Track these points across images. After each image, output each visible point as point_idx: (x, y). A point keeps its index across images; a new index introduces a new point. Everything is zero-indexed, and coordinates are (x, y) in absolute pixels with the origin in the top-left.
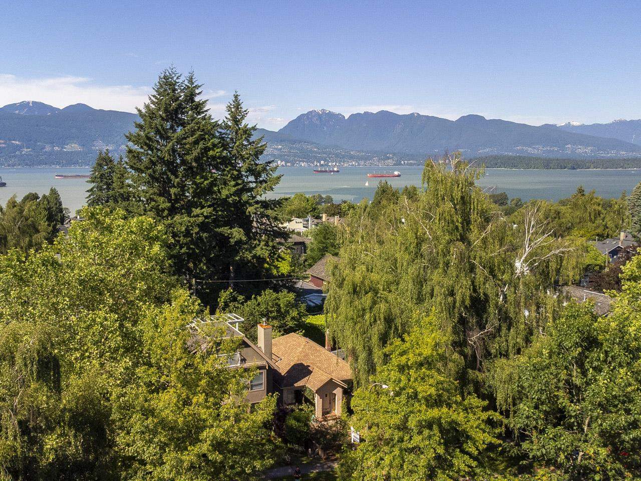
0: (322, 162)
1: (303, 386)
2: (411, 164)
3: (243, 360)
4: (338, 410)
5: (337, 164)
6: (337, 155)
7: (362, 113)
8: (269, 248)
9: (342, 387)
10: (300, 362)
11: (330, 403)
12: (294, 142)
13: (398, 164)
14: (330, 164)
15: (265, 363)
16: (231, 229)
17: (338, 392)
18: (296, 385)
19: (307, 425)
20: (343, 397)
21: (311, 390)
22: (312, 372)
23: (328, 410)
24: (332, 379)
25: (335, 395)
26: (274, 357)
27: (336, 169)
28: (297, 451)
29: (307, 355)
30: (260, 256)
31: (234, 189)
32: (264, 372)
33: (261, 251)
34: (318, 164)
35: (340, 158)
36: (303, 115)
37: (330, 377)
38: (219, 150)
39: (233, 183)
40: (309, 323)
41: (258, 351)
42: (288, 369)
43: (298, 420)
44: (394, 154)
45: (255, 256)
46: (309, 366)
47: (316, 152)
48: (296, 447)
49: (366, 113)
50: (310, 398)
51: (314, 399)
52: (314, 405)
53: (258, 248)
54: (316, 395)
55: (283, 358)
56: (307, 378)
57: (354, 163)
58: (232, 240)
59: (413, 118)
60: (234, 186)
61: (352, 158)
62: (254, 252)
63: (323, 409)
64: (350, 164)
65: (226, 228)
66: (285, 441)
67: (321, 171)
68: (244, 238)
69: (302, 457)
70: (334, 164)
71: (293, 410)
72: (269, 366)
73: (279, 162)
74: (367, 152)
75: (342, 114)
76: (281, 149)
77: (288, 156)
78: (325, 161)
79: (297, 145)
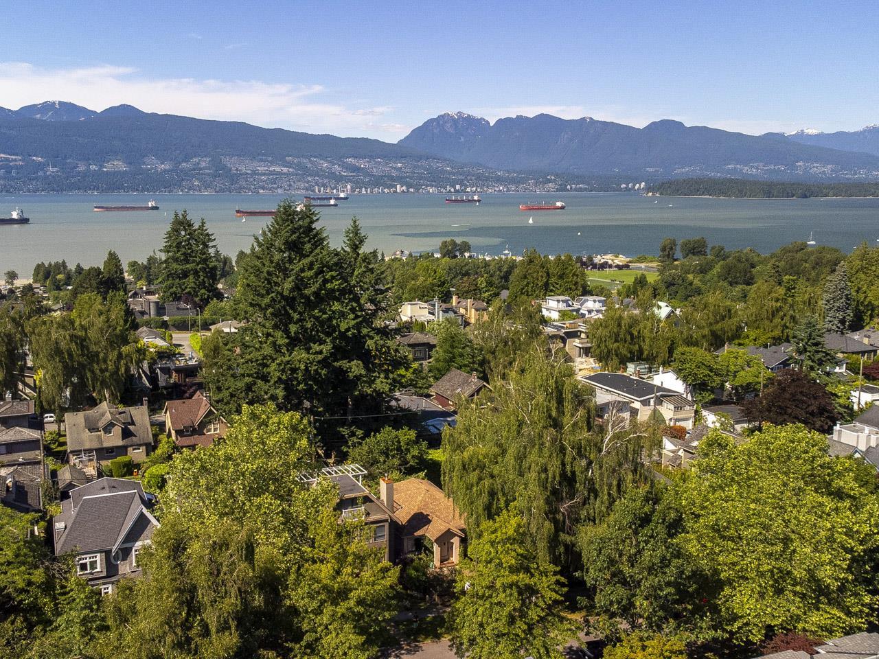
0: (458, 187)
1: (423, 535)
2: (581, 190)
3: (368, 514)
4: (455, 558)
5: (479, 190)
6: (479, 177)
7: (514, 117)
8: (389, 381)
9: (460, 537)
10: (419, 511)
11: (448, 551)
12: (420, 158)
13: (562, 188)
14: (468, 189)
15: (387, 516)
16: (349, 362)
17: (456, 541)
18: (416, 534)
19: (425, 574)
20: (460, 546)
21: (430, 540)
22: (431, 521)
23: (447, 557)
24: (449, 529)
25: (453, 543)
26: (395, 505)
27: (476, 198)
28: (416, 597)
29: (426, 504)
30: (379, 390)
31: (353, 322)
32: (387, 524)
33: (381, 384)
34: (452, 190)
35: (482, 180)
36: (431, 121)
37: (448, 526)
38: (337, 283)
39: (352, 316)
40: (431, 459)
41: (381, 505)
42: (408, 518)
43: (417, 570)
44: (557, 175)
45: (375, 390)
46: (429, 515)
47: (449, 173)
48: (415, 594)
49: (520, 118)
50: (429, 546)
51: (433, 548)
52: (433, 553)
53: (378, 381)
54: (435, 543)
55: (403, 506)
56: (426, 527)
57: (501, 188)
58: (350, 374)
59: (584, 125)
60: (354, 319)
61: (499, 180)
62: (373, 386)
63: (441, 556)
64: (497, 189)
65: (344, 362)
66: (405, 588)
67: (456, 201)
68: (363, 372)
69: (420, 603)
70: (474, 189)
71: (412, 560)
72: (391, 520)
73: (398, 186)
74: (520, 172)
75: (486, 119)
76: (401, 168)
77: (411, 178)
78: (462, 184)
79: (424, 163)
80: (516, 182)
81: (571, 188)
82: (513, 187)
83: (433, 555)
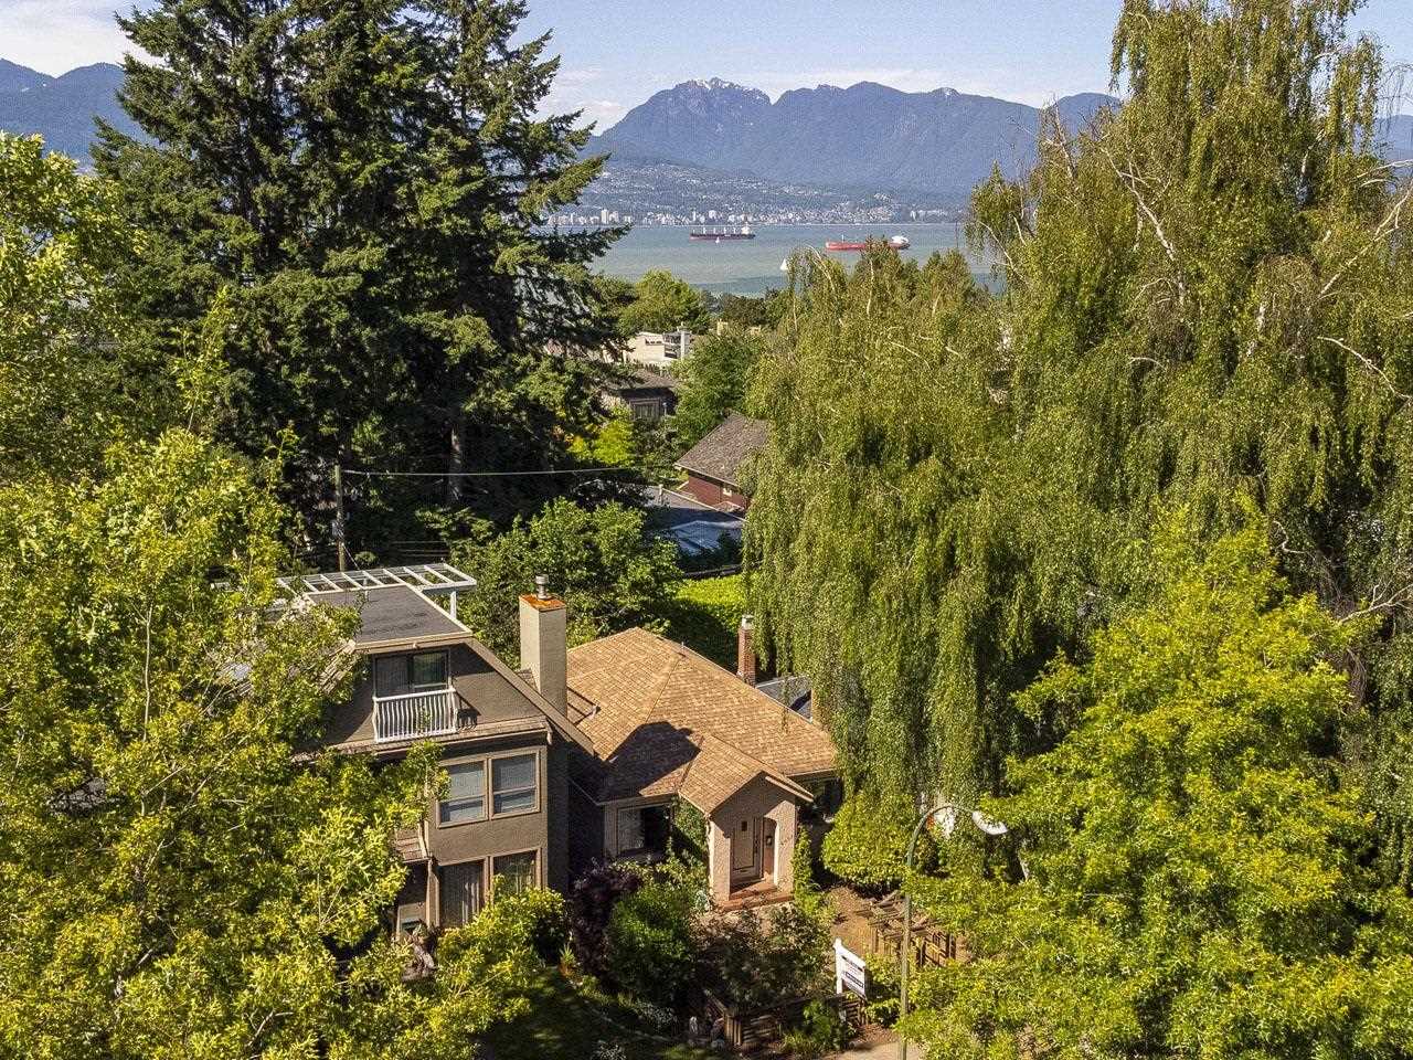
0: (712, 214)
1: (670, 797)
2: (934, 219)
3: (469, 715)
4: (783, 870)
5: (750, 219)
6: (749, 197)
7: (814, 87)
8: (567, 378)
9: (798, 801)
10: (658, 719)
11: (756, 851)
12: (644, 162)
13: (902, 217)
14: (731, 218)
15: (541, 723)
16: (449, 316)
17: (784, 816)
18: (645, 793)
19: (682, 934)
20: (798, 832)
21: (694, 811)
22: (697, 750)
23: (751, 872)
24: (763, 774)
25: (773, 824)
26: (575, 702)
27: (745, 231)
29: (683, 696)
31: (456, 193)
32: (540, 752)
33: (543, 387)
34: (702, 219)
35: (760, 202)
36: (663, 95)
37: (757, 768)
41: (516, 682)
42: (620, 741)
43: (655, 919)
44: (892, 193)
46: (689, 732)
47: (698, 190)
48: (647, 1009)
49: (824, 89)
50: (691, 834)
51: (704, 839)
52: (704, 858)
54: (712, 824)
55: (603, 704)
56: (682, 770)
57: (790, 216)
58: (451, 351)
59: (940, 102)
61: (787, 202)
63: (733, 869)
64: (783, 218)
65: (434, 315)
66: (609, 986)
67: (711, 237)
68: (489, 346)
70: (742, 217)
71: (636, 883)
72: (555, 734)
73: (604, 212)
74: (825, 188)
75: (764, 91)
76: (609, 180)
77: (627, 197)
78: (718, 210)
79: (650, 171)
80: (819, 205)
81: (918, 215)
82: (811, 214)
83: (706, 860)
